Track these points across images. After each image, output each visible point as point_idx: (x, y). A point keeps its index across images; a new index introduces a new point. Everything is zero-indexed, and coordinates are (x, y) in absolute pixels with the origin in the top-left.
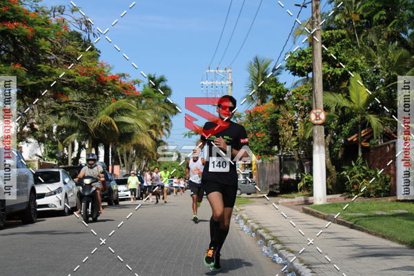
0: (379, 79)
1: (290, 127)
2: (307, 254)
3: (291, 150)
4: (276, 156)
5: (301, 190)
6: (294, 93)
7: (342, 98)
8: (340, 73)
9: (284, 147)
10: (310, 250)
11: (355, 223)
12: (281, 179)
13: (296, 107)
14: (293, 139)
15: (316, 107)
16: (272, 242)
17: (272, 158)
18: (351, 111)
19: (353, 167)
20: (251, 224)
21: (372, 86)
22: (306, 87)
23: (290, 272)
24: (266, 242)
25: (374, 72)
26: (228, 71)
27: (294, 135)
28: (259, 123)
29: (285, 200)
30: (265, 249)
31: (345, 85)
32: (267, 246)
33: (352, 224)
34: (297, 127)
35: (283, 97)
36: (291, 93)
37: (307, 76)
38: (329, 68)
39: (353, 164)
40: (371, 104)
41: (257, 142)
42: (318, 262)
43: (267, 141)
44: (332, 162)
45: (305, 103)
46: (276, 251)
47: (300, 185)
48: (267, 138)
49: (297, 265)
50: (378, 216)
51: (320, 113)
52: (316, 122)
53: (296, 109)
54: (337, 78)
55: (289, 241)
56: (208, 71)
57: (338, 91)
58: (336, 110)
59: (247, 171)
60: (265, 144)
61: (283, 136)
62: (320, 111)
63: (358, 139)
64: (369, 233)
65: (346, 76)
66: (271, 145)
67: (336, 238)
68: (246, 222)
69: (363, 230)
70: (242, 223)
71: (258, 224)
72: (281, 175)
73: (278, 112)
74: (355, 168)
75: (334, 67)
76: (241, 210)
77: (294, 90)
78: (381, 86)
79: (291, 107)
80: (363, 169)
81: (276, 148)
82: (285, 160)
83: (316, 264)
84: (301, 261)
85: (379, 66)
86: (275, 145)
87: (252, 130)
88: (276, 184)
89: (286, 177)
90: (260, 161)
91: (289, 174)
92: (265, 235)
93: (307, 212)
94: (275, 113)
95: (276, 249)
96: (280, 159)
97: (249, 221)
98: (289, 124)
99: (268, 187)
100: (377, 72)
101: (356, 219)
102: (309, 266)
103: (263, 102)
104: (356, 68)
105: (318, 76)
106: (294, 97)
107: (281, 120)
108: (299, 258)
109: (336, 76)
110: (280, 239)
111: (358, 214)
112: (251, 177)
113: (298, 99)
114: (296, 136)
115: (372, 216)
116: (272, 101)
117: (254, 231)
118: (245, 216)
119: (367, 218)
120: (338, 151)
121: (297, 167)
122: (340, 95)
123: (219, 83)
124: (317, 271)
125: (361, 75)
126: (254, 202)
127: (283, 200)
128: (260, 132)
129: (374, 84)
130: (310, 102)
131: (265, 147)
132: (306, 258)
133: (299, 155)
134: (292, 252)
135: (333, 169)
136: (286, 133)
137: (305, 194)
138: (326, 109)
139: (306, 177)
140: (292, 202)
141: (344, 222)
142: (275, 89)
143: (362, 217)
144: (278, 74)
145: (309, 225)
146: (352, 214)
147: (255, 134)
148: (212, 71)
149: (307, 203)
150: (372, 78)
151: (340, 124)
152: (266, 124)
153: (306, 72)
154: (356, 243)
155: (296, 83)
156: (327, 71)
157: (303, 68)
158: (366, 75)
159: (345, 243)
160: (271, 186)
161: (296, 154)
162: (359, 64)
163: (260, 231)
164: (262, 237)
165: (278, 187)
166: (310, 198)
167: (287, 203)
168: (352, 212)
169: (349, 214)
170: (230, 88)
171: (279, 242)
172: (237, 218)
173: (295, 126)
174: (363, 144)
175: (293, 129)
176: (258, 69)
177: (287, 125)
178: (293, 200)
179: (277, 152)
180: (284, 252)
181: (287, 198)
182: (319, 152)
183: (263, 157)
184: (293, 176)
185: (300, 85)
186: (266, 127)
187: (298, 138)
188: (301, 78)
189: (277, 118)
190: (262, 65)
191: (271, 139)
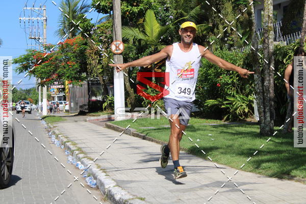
0: (168, 16)
1: (96, 57)
2: (105, 161)
3: (97, 76)
4: (84, 81)
5: (105, 109)
6: (98, 28)
7: (138, 31)
8: (137, 10)
9: (91, 73)
10: (108, 158)
11: (146, 135)
12: (89, 101)
13: (101, 39)
14: (99, 67)
15: (116, 40)
16: (77, 152)
17: (82, 83)
18: (146, 43)
19: (148, 89)
20: (62, 138)
21: (163, 22)
22: (109, 23)
23: (89, 176)
24: (72, 152)
25: (164, 10)
26: (43, 9)
27: (99, 63)
28: (70, 54)
29: (92, 118)
30: (70, 158)
31: (141, 21)
32: (72, 156)
33: (144, 136)
34: (102, 57)
35: (89, 31)
36: (96, 28)
37: (110, 13)
38: (128, 7)
39: (148, 87)
40: (162, 37)
41: (69, 69)
42: (112, 166)
43: (77, 68)
44: (131, 85)
45: (108, 36)
46: (79, 159)
47: (105, 105)
48: (76, 66)
49: (95, 170)
50: (165, 128)
51: (119, 45)
52: (116, 52)
53: (101, 41)
54: (134, 15)
55: (90, 151)
56: (25, 8)
57: (135, 26)
58: (134, 42)
59: (62, 94)
60: (75, 71)
61: (90, 64)
62: (119, 43)
63: (151, 67)
64: (157, 142)
65: (142, 14)
66: (80, 72)
67: (130, 148)
68: (57, 137)
69: (152, 141)
70: (54, 137)
71: (67, 137)
72: (90, 97)
73: (86, 44)
74: (150, 90)
75: (132, 5)
76: (54, 127)
77: (99, 25)
78: (170, 22)
79: (97, 40)
80: (156, 91)
81: (84, 75)
82: (92, 84)
83: (110, 168)
84: (99, 167)
85: (169, 5)
86: (84, 72)
87: (64, 60)
88: (85, 105)
89: (94, 98)
90: (71, 86)
91: (96, 96)
92: (71, 147)
93: (109, 127)
94: (84, 44)
95: (79, 158)
96: (88, 84)
97: (60, 136)
98: (95, 54)
99: (78, 107)
100: (167, 10)
101: (148, 132)
102: (104, 170)
103: (74, 35)
104: (150, 6)
105: (118, 13)
106: (98, 31)
107: (88, 51)
108: (97, 165)
109: (133, 13)
110: (84, 150)
111: (149, 128)
112: (65, 99)
113: (102, 33)
114: (101, 64)
115: (160, 129)
116: (80, 35)
117: (64, 144)
118: (57, 132)
119: (156, 131)
120: (136, 76)
121: (103, 91)
122: (137, 29)
123: (35, 19)
124: (110, 174)
125: (155, 13)
126: (66, 120)
127: (91, 118)
128: (71, 61)
129: (165, 20)
130: (112, 35)
131: (76, 73)
132: (103, 165)
133: (103, 80)
134: (92, 160)
135: (131, 91)
136: (93, 61)
137: (109, 112)
138: (125, 41)
139: (110, 99)
140: (98, 120)
141: (138, 134)
142: (83, 24)
143: (152, 130)
144: (86, 11)
145: (110, 137)
146: (145, 128)
147: (66, 63)
148: (29, 8)
149: (110, 119)
150: (163, 16)
151: (137, 54)
152: (75, 54)
153: (109, 10)
154: (146, 150)
155: (101, 20)
156: (126, 9)
157: (106, 6)
158: (158, 12)
159: (137, 151)
160: (81, 107)
161: (102, 79)
162: (153, 4)
163: (68, 144)
164: (69, 148)
165: (87, 107)
166: (113, 116)
167: (94, 120)
168: (145, 126)
169: (143, 128)
170: (45, 23)
171: (82, 152)
172: (50, 133)
173: (100, 56)
174: (156, 70)
175: (99, 58)
176: (69, 7)
177: (93, 55)
178: (99, 117)
179: (86, 78)
180: (85, 160)
181: (94, 116)
182: (119, 77)
183: (74, 82)
184: (99, 98)
185: (104, 21)
186: (76, 57)
187: (103, 66)
188: (105, 15)
189: (85, 49)
190: (72, 4)
191: (81, 66)
